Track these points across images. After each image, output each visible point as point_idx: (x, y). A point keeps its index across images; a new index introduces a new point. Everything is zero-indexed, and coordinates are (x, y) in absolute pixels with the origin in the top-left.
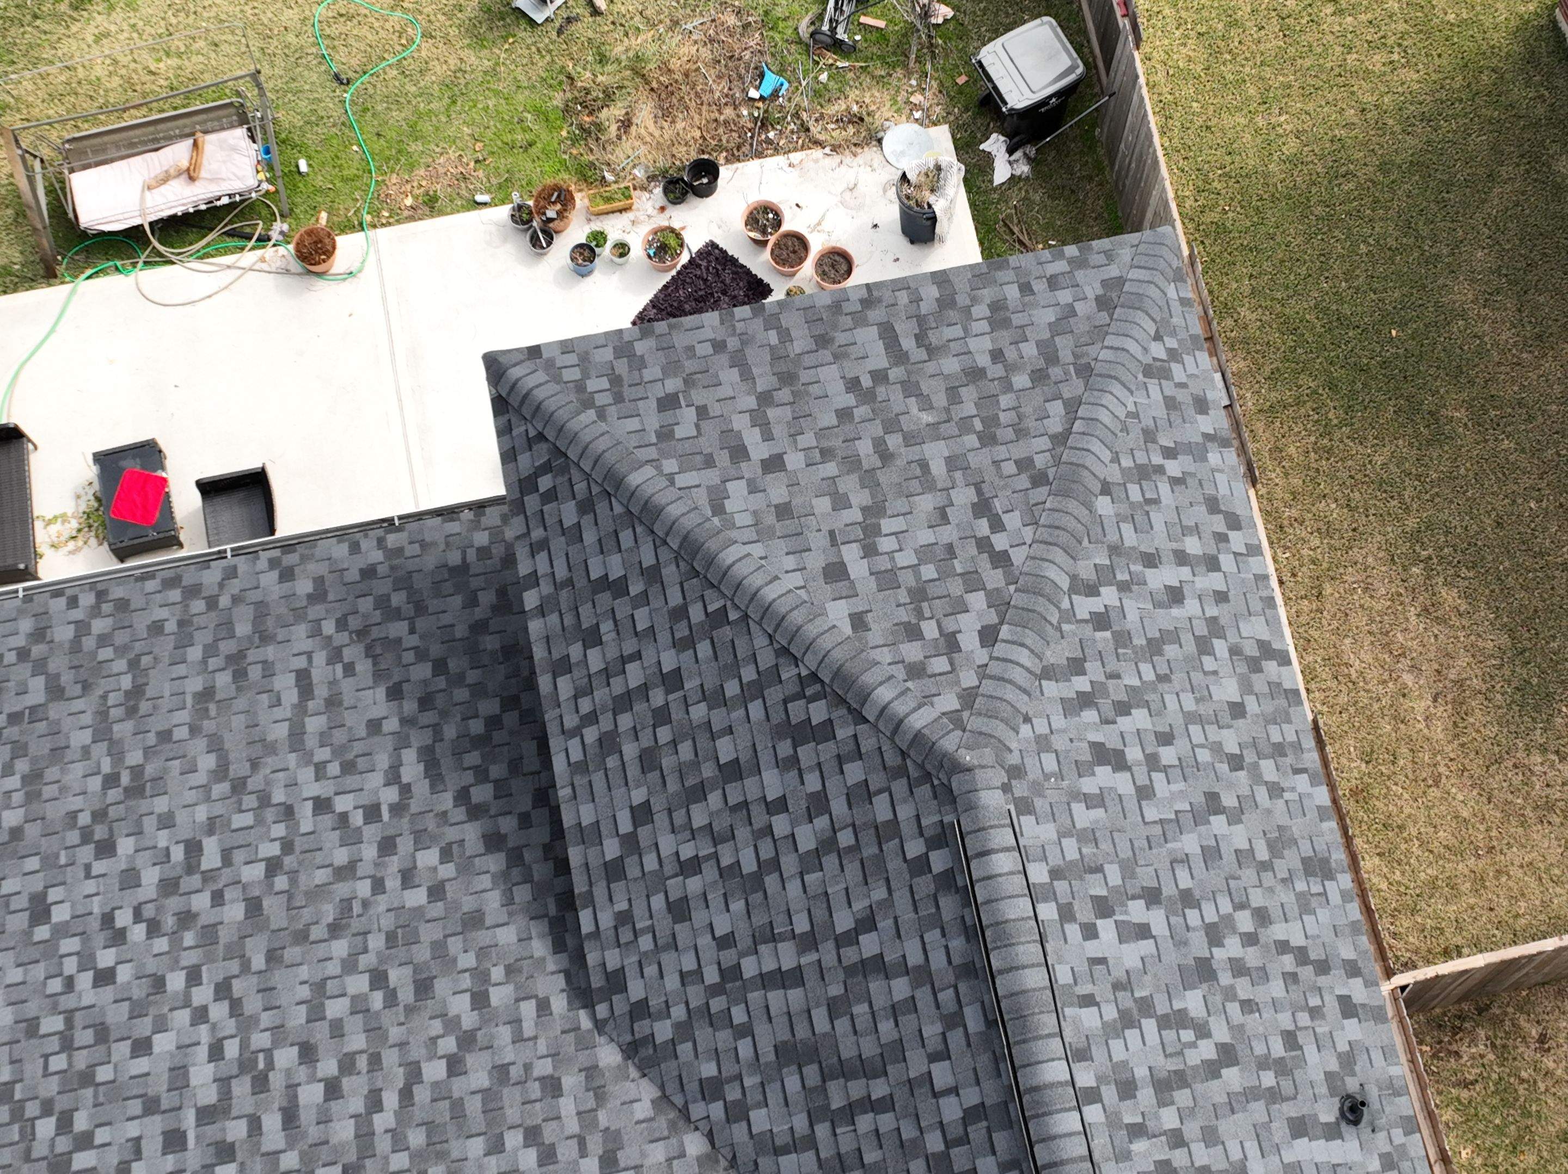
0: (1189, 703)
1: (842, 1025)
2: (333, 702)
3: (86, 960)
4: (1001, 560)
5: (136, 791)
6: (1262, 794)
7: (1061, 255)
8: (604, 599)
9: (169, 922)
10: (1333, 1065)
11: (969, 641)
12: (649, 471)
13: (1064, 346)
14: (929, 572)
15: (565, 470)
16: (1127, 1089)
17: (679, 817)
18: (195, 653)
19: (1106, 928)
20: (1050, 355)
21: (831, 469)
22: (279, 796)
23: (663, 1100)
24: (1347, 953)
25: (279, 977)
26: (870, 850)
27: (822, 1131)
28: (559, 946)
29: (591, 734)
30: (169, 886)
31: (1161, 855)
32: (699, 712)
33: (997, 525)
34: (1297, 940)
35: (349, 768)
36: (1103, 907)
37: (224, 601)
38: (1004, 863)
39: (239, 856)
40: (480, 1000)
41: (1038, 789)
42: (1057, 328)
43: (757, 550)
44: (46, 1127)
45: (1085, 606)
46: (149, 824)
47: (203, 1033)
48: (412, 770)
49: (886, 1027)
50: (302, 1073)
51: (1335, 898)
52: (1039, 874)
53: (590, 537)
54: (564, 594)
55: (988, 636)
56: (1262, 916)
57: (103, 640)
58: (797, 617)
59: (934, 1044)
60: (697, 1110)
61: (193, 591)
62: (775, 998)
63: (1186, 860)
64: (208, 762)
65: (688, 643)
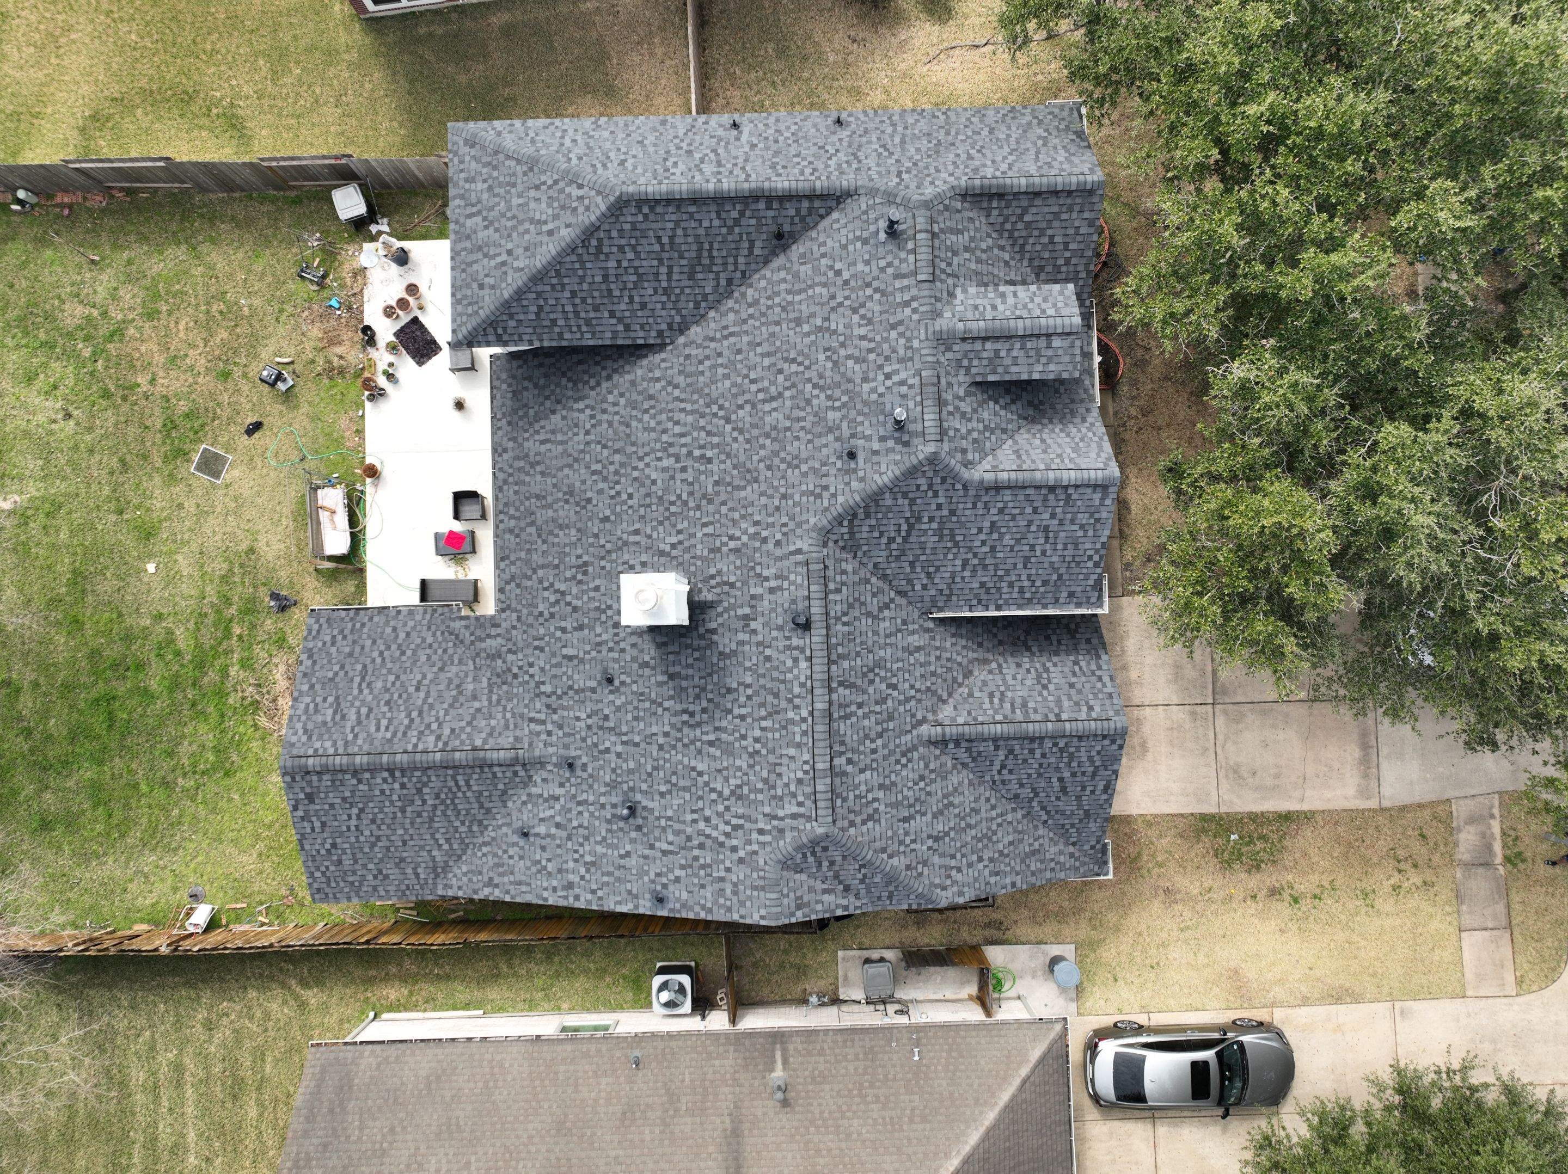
0: (608, 143)
1: (686, 255)
2: (553, 432)
3: (625, 502)
4: (556, 182)
5: (571, 493)
8: (543, 315)
9: (616, 478)
10: (721, 129)
11: (581, 192)
12: (505, 292)
14: (556, 204)
15: (497, 323)
16: (719, 173)
17: (615, 300)
18: (527, 479)
19: (673, 170)
20: (488, 164)
21: (515, 235)
22: (582, 447)
23: (697, 323)
25: (640, 442)
26: (638, 234)
27: (715, 269)
28: (646, 356)
29: (584, 329)
30: (605, 479)
31: (653, 156)
32: (585, 286)
33: (544, 183)
34: (684, 130)
35: (576, 425)
36: (667, 170)
38: (650, 189)
39: (599, 458)
40: (658, 380)
41: (629, 179)
43: (538, 257)
44: (673, 509)
45: (575, 161)
46: (583, 488)
47: (653, 464)
48: (581, 405)
49: (690, 240)
50: (670, 433)
52: (654, 182)
53: (521, 317)
54: (538, 331)
55: (580, 186)
56: (676, 137)
57: (517, 509)
58: (563, 245)
59: (697, 224)
60: (702, 311)
61: (505, 482)
62: (675, 277)
63: (656, 151)
64: (566, 471)
65: (563, 285)
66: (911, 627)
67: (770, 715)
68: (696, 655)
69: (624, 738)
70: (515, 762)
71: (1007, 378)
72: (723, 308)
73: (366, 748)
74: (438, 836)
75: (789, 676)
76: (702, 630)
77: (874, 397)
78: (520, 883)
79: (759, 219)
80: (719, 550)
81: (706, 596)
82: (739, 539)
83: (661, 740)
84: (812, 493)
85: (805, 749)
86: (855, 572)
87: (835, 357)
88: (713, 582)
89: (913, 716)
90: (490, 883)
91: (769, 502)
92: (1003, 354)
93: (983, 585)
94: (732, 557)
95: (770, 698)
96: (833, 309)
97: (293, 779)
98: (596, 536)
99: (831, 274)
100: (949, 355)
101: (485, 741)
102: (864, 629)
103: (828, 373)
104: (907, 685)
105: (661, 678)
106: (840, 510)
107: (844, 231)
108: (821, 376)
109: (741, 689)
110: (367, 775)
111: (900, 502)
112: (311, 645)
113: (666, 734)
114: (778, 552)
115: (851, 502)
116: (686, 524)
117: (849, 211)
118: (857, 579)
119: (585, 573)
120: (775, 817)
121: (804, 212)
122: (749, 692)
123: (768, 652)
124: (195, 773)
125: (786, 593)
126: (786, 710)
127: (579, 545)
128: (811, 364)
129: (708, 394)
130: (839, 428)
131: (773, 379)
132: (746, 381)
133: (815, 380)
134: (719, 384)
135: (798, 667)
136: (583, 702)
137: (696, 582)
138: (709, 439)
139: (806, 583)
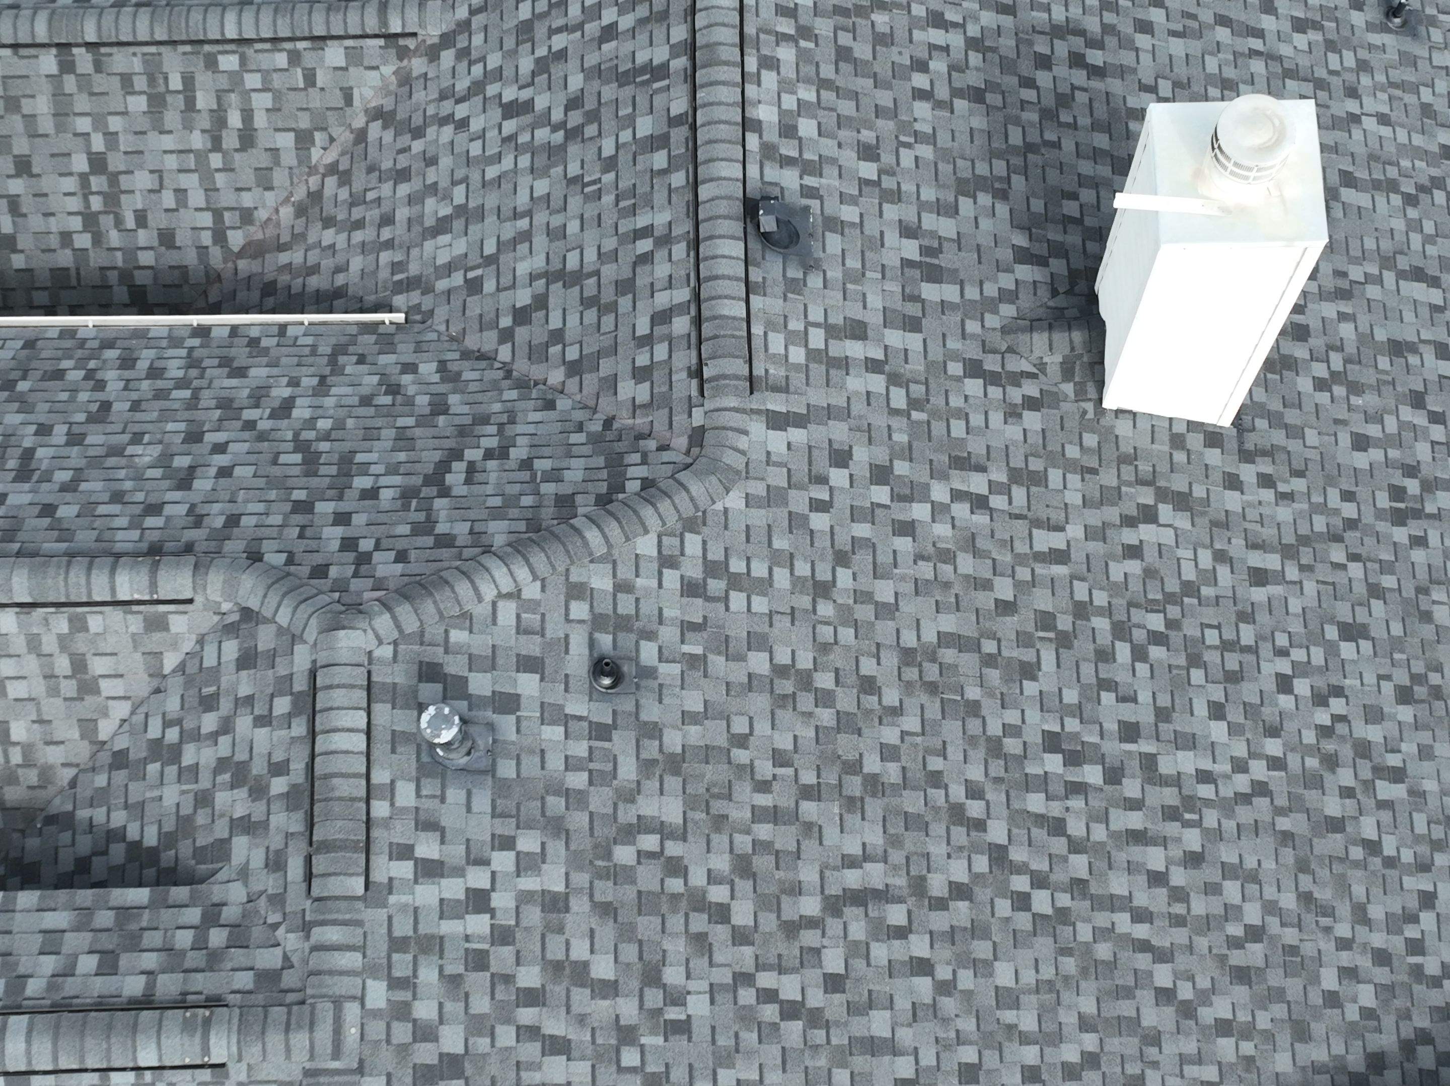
66: (457, 279)
68: (1071, 208)
69: (1256, 44)
71: (85, 896)
75: (808, 94)
76: (1058, 265)
77: (528, 842)
80: (1016, 476)
82: (957, 495)
83: (1157, 15)
84: (735, 582)
86: (612, 383)
87: (653, 998)
88: (1031, 389)
89: (464, 53)
91: (866, 582)
92: (88, 963)
93: (240, 372)
94: (976, 447)
95: (862, 51)
98: (1376, 591)
100: (269, 959)
102: (591, 237)
103: (676, 947)
104: (476, 125)
108: (701, 942)
109: (942, 92)
111: (461, 529)
113: (1145, 27)
114: (839, 431)
115: (614, 530)
116: (1117, 571)
118: (606, 367)
119: (1397, 493)
122: (920, 81)
123: (869, 170)
125: (816, 315)
126: (817, 11)
127: (1422, 574)
128: (734, 989)
129: (1065, 951)
130: (646, 766)
131: (859, 964)
132: (943, 973)
133: (720, 933)
134: (1029, 977)
135: (782, 113)
136: (1372, 157)
137: (1081, 395)
138: (1055, 809)
139: (757, 330)
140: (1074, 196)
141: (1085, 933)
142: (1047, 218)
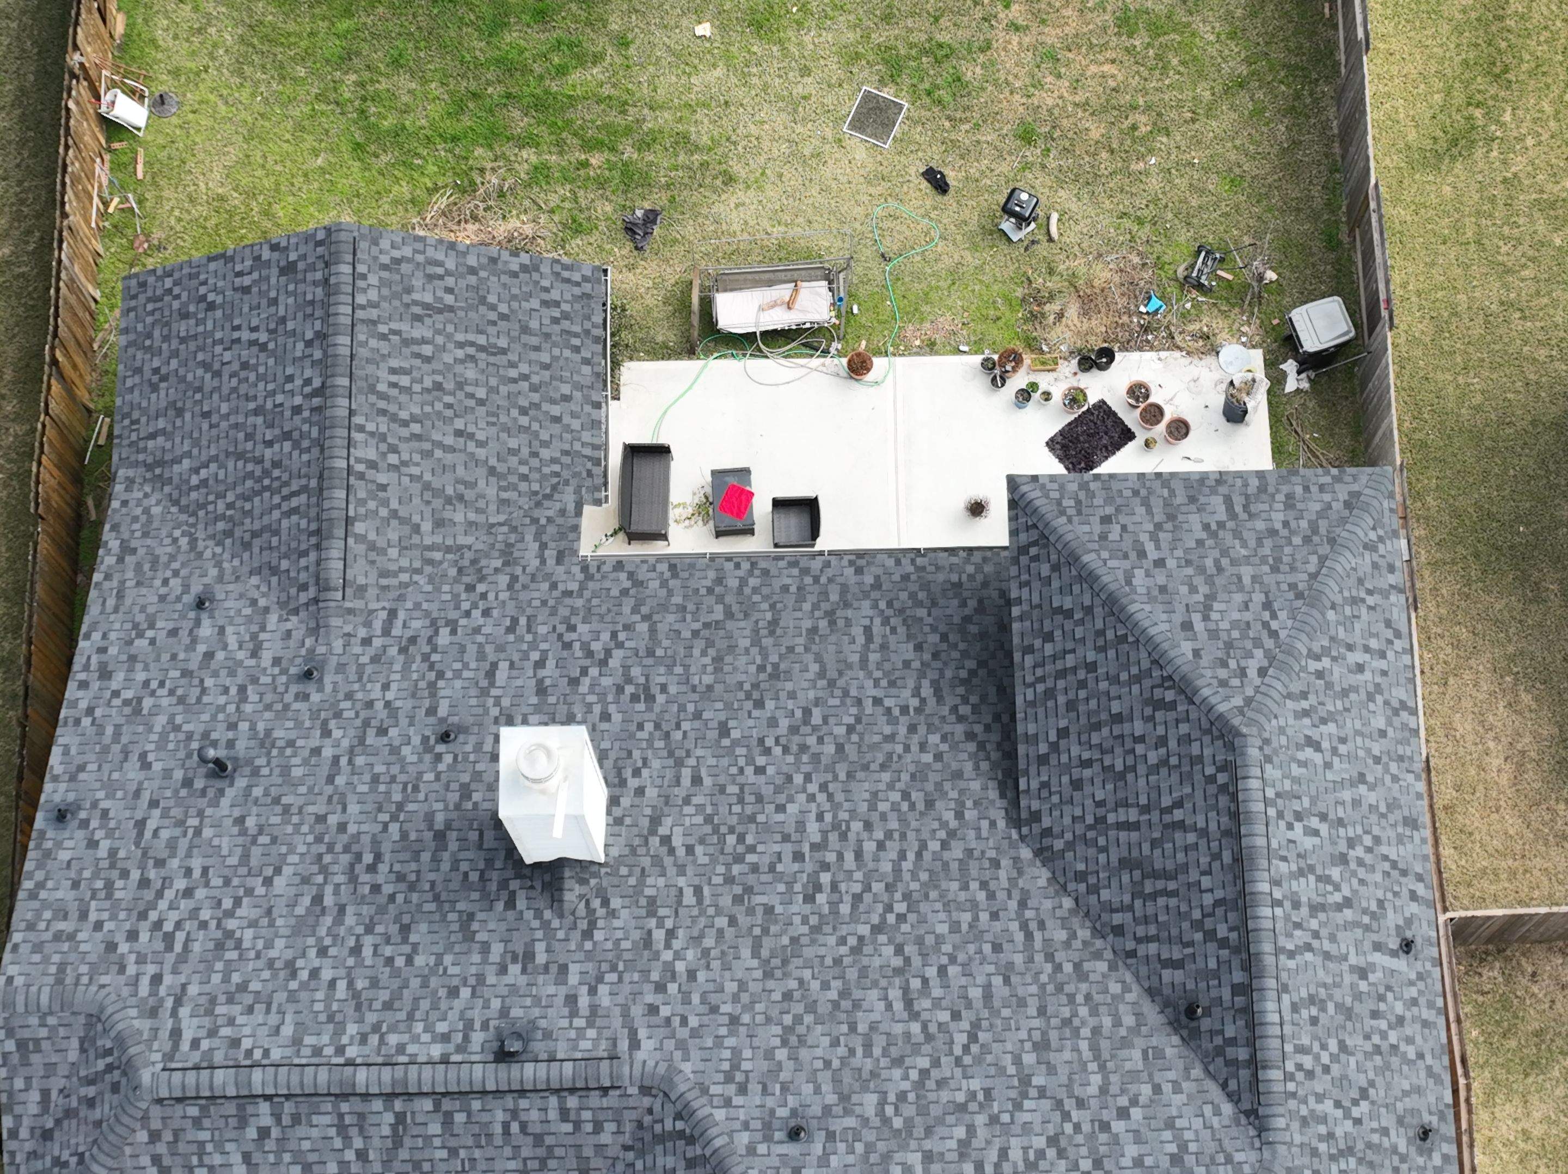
0: (1358, 725)
1: (1157, 852)
2: (884, 647)
3: (750, 761)
4: (1274, 634)
5: (775, 676)
6: (1388, 779)
7: (1328, 473)
8: (1059, 618)
9: (794, 748)
10: (1401, 922)
11: (1252, 673)
12: (1093, 556)
13: (1323, 525)
14: (1235, 634)
15: (1046, 546)
16: (1296, 905)
17: (1084, 738)
18: (807, 606)
19: (1298, 826)
20: (1315, 529)
21: (1190, 571)
22: (854, 692)
23: (1053, 879)
24: (1419, 869)
25: (853, 785)
26: (1186, 768)
27: (1138, 903)
28: (1002, 796)
29: (1040, 688)
30: (794, 730)
31: (1331, 798)
32: (1103, 685)
34: (1393, 857)
35: (892, 684)
36: (1299, 816)
37: (823, 580)
38: (1254, 784)
39: (832, 720)
41: (1276, 752)
42: (1321, 514)
43: (1148, 608)
44: (731, 840)
45: (1313, 666)
46: (783, 695)
47: (813, 806)
48: (926, 691)
49: (1180, 856)
50: (865, 835)
51: (1417, 839)
52: (1270, 793)
53: (1055, 584)
54: (1036, 612)
55: (1262, 672)
56: (1377, 840)
57: (755, 590)
58: (1165, 646)
59: (1204, 867)
60: (1071, 886)
61: (805, 571)
62: (1123, 835)
63: (1343, 803)
64: (815, 668)
65: (1103, 649)
67: (356, 995)
68: (474, 877)
69: (344, 761)
70: (323, 586)
72: (1076, 922)
73: (362, 352)
74: (213, 466)
75: (419, 1027)
76: (514, 885)
78: (120, 596)
79: (1216, 974)
80: (652, 913)
81: (572, 893)
82: (668, 946)
83: (333, 820)
84: (735, 1067)
85: (288, 1052)
86: (599, 1148)
87: (973, 1106)
88: (596, 903)
90: (127, 549)
91: (727, 997)
94: (636, 935)
95: (384, 995)
96: (1059, 1104)
97: (320, 243)
98: (697, 715)
99: (1123, 1101)
101: (361, 538)
102: (500, 1165)
103: (945, 1096)
105: (440, 818)
106: (701, 1114)
107: (1198, 1123)
108: (941, 1083)
109: (407, 949)
110: (318, 354)
112: (545, 269)
113: (342, 827)
115: (713, 1132)
116: (703, 860)
117: (1234, 1131)
118: (588, 1152)
119: (635, 698)
120: (178, 1002)
121: (1230, 1052)
122: (400, 962)
123: (465, 992)
124: (364, 99)
125: (565, 1023)
126: (361, 1021)
127: (684, 688)
128: (964, 1067)
129: (927, 896)
130: (847, 1112)
131: (944, 1003)
132: (944, 960)
133: (935, 1074)
134: (942, 916)
135: (434, 1041)
136: (414, 695)
137: (596, 875)
138: (847, 898)
139: (579, 1055)
140: (466, 875)
141: (914, 886)
142: (483, 890)
